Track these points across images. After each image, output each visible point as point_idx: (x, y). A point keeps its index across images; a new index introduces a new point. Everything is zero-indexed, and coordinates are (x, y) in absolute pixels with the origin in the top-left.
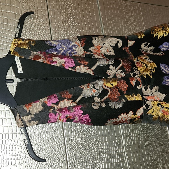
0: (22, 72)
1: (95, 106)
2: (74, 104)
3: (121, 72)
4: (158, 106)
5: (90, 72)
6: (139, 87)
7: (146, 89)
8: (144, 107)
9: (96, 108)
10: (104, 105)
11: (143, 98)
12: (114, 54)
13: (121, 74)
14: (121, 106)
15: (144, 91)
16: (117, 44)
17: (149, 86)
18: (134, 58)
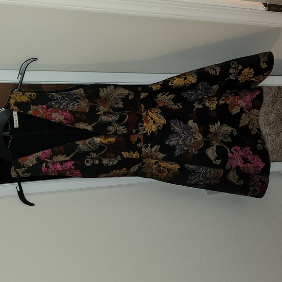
0: (18, 127)
1: (87, 162)
2: (68, 158)
3: (124, 128)
4: (155, 165)
5: (90, 128)
6: (139, 145)
7: (146, 147)
8: (140, 164)
9: (88, 164)
10: (97, 162)
11: (140, 156)
12: (122, 107)
13: (123, 130)
14: (115, 163)
15: (143, 149)
16: (127, 96)
17: (150, 145)
18: (144, 111)
